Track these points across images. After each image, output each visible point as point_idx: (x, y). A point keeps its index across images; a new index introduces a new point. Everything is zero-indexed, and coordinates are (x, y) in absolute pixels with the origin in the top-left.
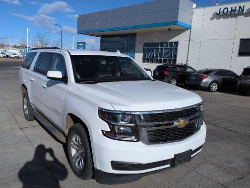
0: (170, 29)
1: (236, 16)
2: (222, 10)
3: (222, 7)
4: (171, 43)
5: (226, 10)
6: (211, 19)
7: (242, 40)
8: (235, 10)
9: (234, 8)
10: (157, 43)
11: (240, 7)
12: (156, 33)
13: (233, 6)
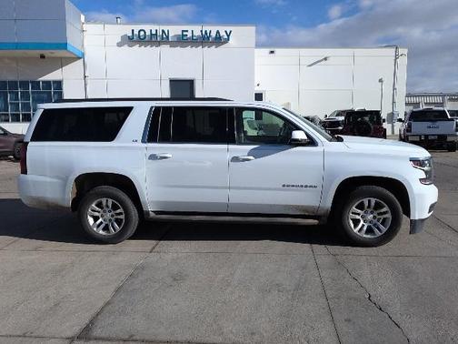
0: (43, 57)
1: (158, 44)
2: (136, 32)
3: (137, 28)
4: (47, 84)
5: (142, 33)
6: (119, 45)
7: (171, 81)
8: (156, 34)
9: (154, 32)
10: (11, 82)
11: (163, 31)
12: (7, 61)
13: (154, 28)
